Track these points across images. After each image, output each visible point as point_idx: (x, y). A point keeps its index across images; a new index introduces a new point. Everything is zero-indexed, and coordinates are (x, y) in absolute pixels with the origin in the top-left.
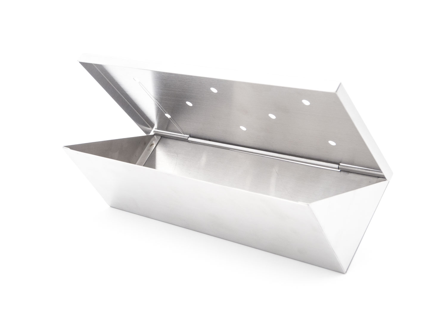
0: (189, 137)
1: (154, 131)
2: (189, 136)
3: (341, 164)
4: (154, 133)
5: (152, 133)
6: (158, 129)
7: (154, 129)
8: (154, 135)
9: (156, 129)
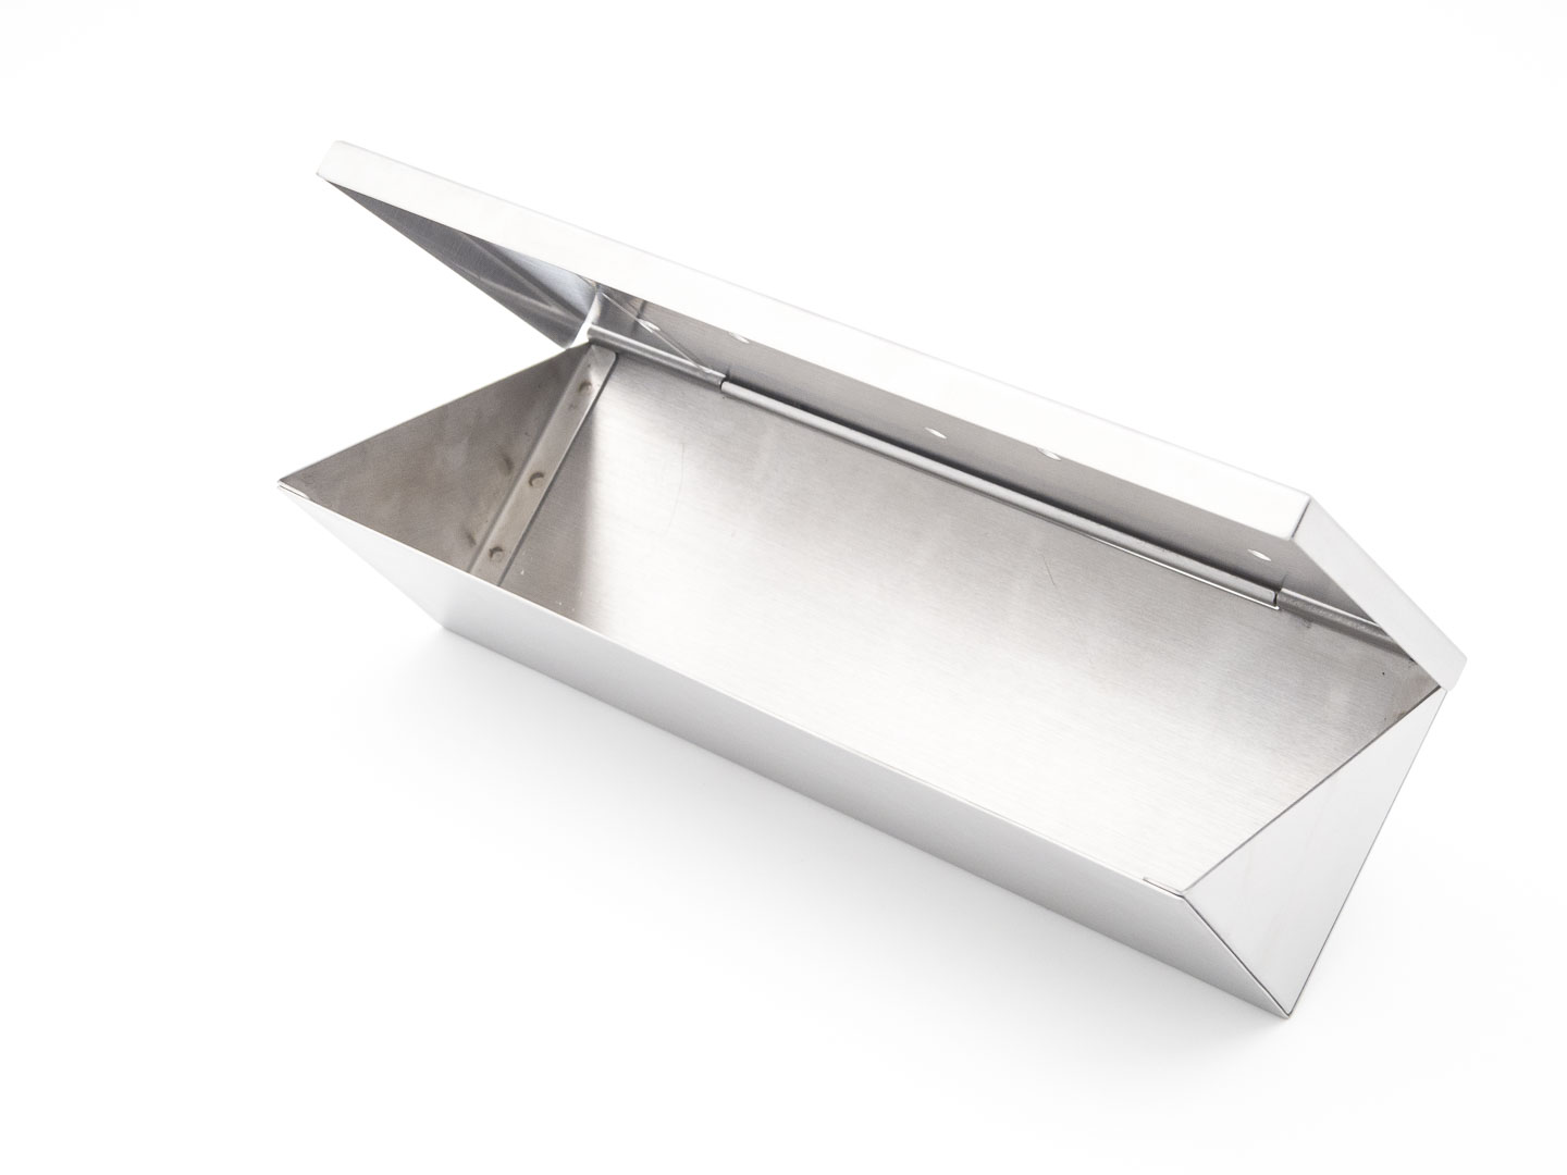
0: (724, 379)
1: (589, 332)
2: (724, 376)
3: (1284, 591)
4: (590, 337)
5: (582, 338)
6: (603, 324)
7: (587, 325)
8: (590, 344)
9: (594, 323)
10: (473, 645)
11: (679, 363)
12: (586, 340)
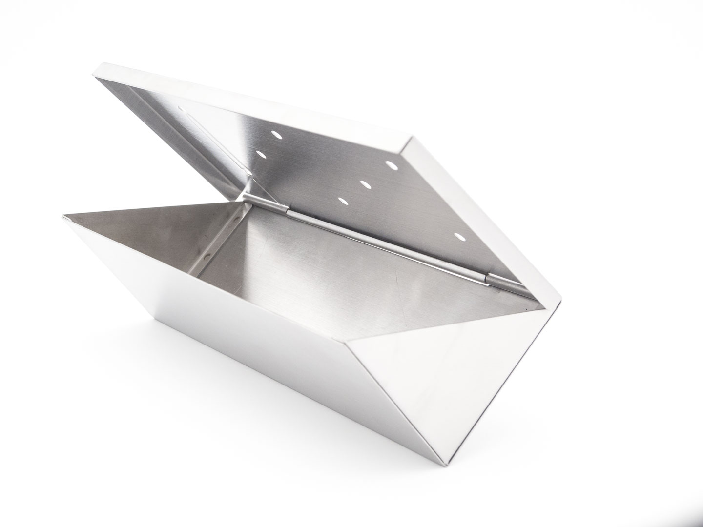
0: (288, 209)
1: (244, 196)
3: (491, 274)
4: (244, 199)
5: (240, 199)
6: (251, 193)
7: (244, 193)
8: (244, 202)
9: (246, 192)
10: (164, 325)
11: (273, 205)
12: (242, 201)
